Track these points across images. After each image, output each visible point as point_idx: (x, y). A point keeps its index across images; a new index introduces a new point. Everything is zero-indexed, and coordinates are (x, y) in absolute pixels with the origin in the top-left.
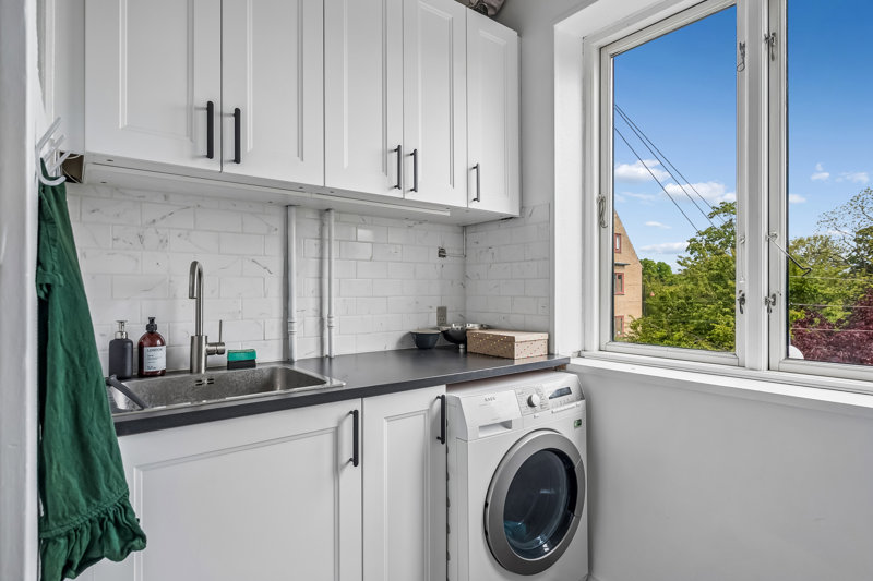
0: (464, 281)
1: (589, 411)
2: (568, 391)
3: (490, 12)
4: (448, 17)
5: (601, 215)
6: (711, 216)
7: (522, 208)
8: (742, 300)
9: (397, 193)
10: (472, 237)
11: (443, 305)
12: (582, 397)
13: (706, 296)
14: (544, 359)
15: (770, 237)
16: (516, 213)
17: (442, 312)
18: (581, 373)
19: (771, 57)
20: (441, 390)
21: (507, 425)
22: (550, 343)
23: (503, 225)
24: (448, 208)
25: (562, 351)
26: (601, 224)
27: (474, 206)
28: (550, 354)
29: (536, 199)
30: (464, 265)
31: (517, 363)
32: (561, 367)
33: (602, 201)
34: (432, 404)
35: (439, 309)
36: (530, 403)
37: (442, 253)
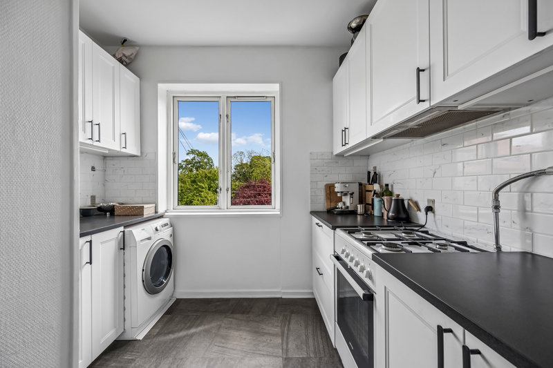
0: (105, 182)
1: (174, 231)
2: (167, 224)
3: (124, 63)
4: (113, 65)
5: (174, 159)
6: (188, 154)
7: (141, 152)
8: (221, 190)
9: (90, 142)
10: (110, 162)
11: (94, 194)
12: (171, 226)
13: (190, 189)
14: (154, 214)
15: (228, 172)
16: (139, 154)
17: (93, 198)
18: (170, 217)
19: (228, 121)
20: (122, 229)
21: (149, 239)
22: (156, 208)
23: (131, 158)
24: (109, 150)
25: (161, 210)
26: (174, 162)
27: (124, 150)
28: (156, 212)
29: (148, 150)
30: (105, 175)
31: (145, 217)
32: (161, 217)
33: (174, 154)
34: (118, 235)
35: (92, 197)
36: (157, 230)
37: (93, 169)
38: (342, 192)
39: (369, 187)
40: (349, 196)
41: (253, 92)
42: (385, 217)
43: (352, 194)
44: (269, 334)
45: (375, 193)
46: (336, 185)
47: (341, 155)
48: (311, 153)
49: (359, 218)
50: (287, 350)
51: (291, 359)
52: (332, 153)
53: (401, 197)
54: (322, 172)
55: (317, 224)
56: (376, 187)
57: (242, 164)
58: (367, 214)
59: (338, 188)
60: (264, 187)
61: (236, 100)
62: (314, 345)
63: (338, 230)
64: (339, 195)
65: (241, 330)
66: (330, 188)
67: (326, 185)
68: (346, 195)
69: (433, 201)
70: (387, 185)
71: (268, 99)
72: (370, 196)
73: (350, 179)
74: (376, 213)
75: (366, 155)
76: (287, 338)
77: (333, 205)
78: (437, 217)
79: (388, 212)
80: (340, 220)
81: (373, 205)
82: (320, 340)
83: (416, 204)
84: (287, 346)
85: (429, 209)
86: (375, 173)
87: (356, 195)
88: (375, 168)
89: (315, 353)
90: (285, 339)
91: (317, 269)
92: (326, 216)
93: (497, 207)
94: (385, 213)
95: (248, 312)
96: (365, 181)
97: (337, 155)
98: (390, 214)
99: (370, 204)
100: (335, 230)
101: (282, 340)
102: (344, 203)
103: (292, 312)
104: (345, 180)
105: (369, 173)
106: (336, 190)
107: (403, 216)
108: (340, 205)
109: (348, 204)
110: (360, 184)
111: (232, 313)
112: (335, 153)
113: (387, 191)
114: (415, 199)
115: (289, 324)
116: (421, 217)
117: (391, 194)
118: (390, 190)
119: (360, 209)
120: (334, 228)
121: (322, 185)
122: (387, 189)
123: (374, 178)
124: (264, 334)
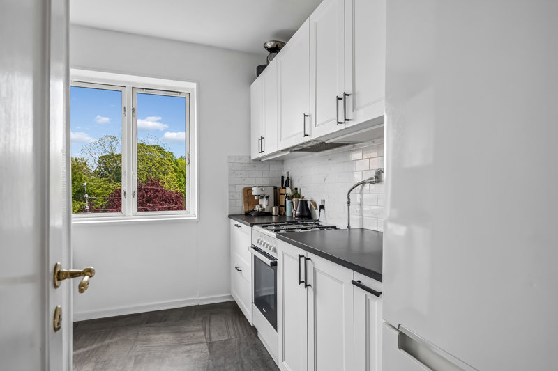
8: (125, 194)
15: (133, 173)
19: (133, 116)
38: (259, 196)
39: (283, 191)
40: (265, 199)
41: (165, 86)
42: (294, 216)
43: (268, 197)
44: (191, 331)
45: (287, 196)
46: (254, 189)
47: (258, 160)
48: (229, 157)
49: (274, 218)
50: (210, 338)
51: (215, 342)
52: (250, 157)
53: (305, 198)
54: (241, 176)
55: (237, 225)
56: (288, 191)
57: (113, 154)
58: (280, 215)
59: (255, 191)
60: (157, 191)
61: (144, 92)
62: (234, 332)
63: (255, 226)
64: (256, 198)
65: (160, 333)
66: (247, 192)
67: (245, 189)
68: (262, 198)
69: (324, 201)
70: (296, 189)
71: (182, 95)
72: (283, 198)
73: (266, 182)
74: (288, 213)
75: (281, 161)
76: (209, 331)
77: (250, 209)
78: (326, 212)
79: (296, 211)
80: (257, 220)
81: (285, 206)
82: (239, 328)
83: (315, 204)
84: (210, 335)
85: (322, 207)
86: (288, 178)
87: (272, 198)
88: (288, 173)
89: (236, 335)
90: (207, 331)
91: (236, 268)
92: (244, 217)
93: (349, 203)
94: (294, 212)
95: (165, 320)
96: (279, 185)
97: (254, 160)
98: (297, 213)
99: (282, 206)
100: (252, 226)
101: (205, 333)
102: (261, 206)
103: (212, 314)
104: (261, 184)
105: (283, 177)
106: (254, 193)
107: (306, 214)
108: (257, 207)
109: (264, 206)
110: (275, 188)
111: (147, 323)
112: (253, 158)
113: (296, 194)
114: (314, 200)
115: (210, 322)
116: (317, 213)
117: (299, 196)
118: (299, 192)
119: (275, 211)
120: (252, 225)
121: (240, 189)
122: (297, 192)
123: (287, 182)
124: (186, 332)
